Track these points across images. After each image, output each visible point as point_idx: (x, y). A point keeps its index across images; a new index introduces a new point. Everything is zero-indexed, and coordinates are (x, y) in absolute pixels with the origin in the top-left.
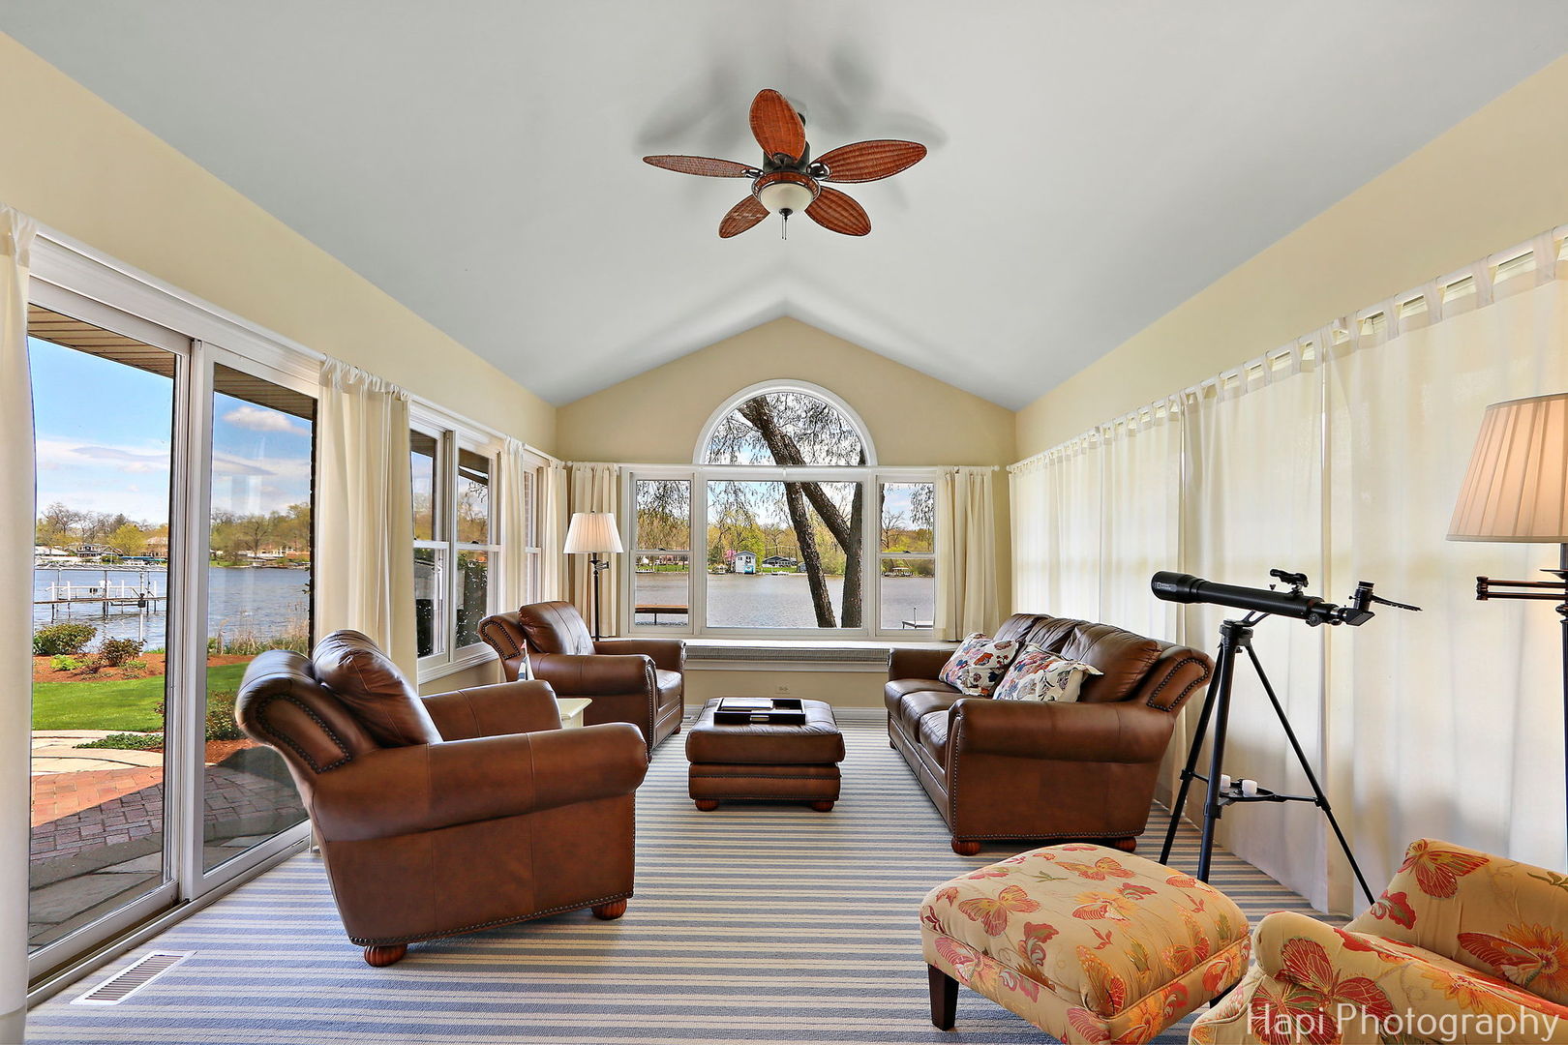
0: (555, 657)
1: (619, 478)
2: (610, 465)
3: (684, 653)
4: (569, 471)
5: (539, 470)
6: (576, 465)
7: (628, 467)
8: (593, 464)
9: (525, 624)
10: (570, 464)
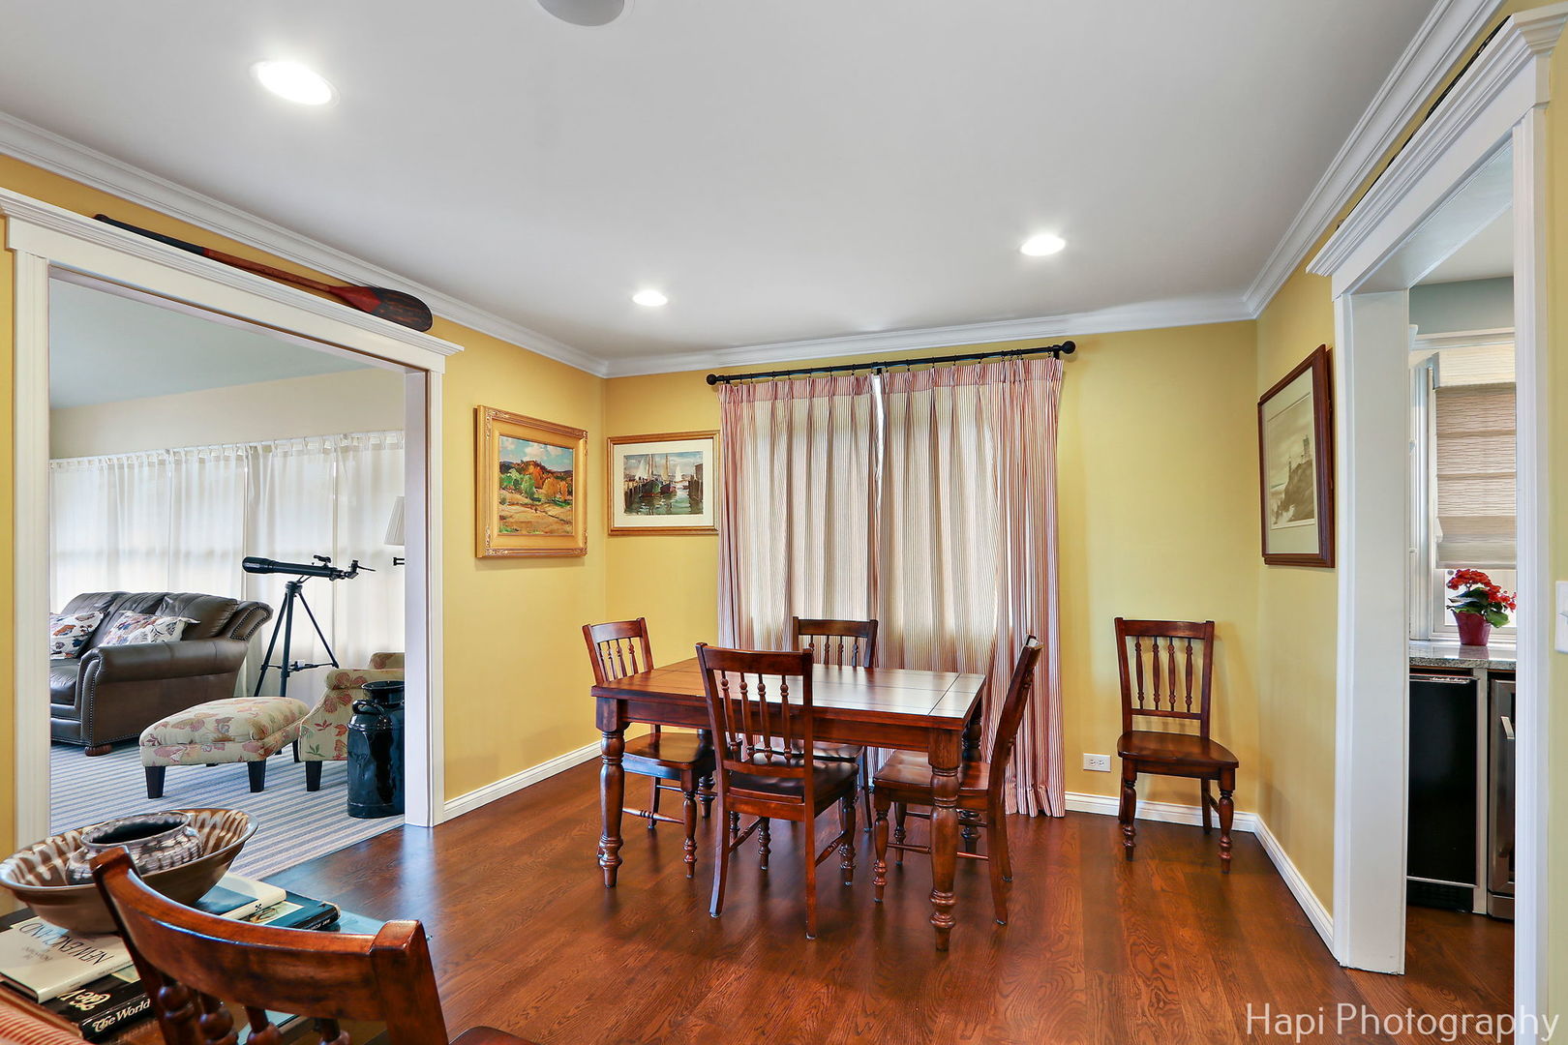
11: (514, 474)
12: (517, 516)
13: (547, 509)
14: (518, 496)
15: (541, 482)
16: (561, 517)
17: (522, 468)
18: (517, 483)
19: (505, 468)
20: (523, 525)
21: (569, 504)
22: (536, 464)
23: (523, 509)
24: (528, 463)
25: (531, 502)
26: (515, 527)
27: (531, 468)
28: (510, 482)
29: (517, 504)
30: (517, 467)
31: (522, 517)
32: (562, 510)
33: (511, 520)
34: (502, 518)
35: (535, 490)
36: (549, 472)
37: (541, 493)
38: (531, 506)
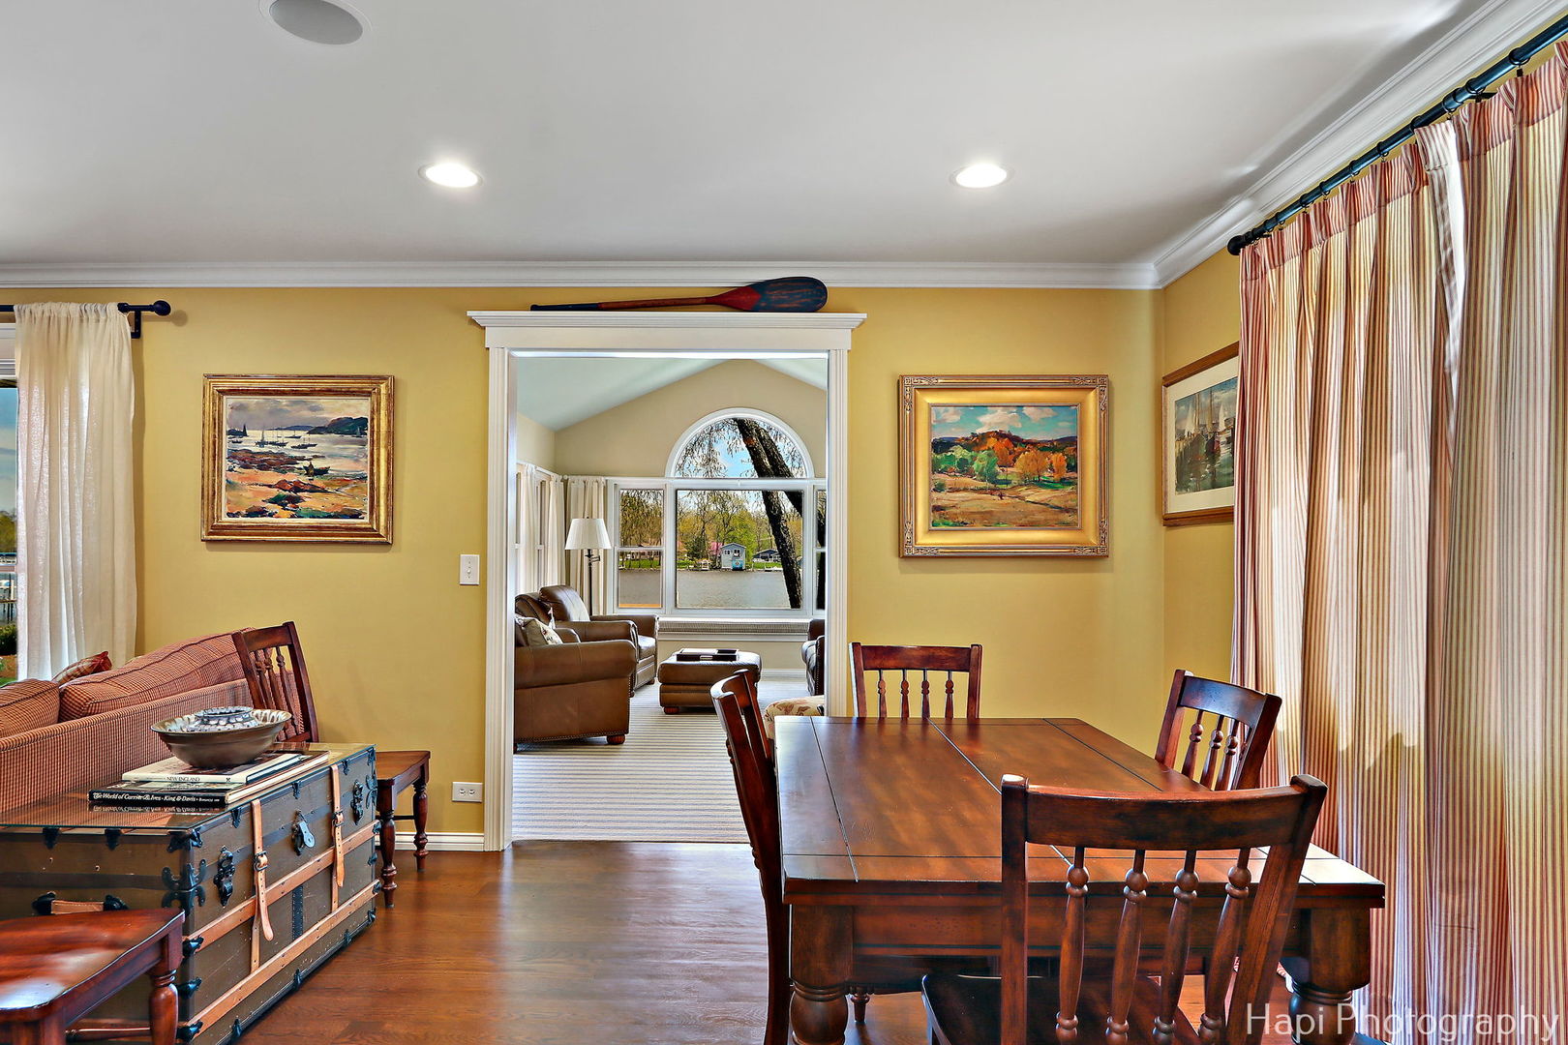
0: (565, 623)
1: (605, 488)
2: (598, 478)
3: (657, 625)
4: (566, 483)
5: (542, 483)
6: (571, 478)
7: (612, 480)
8: (585, 478)
9: (543, 600)
10: (566, 477)
11: (959, 452)
12: (964, 507)
13: (1022, 494)
14: (967, 480)
15: (1011, 458)
16: (1055, 502)
17: (975, 443)
18: (963, 462)
19: (940, 446)
20: (978, 516)
21: (1070, 484)
22: (1000, 435)
23: (976, 495)
24: (984, 437)
25: (992, 486)
26: (961, 520)
27: (992, 442)
28: (951, 463)
29: (965, 490)
30: (964, 442)
31: (974, 507)
32: (1057, 493)
33: (954, 510)
34: (936, 509)
35: (998, 469)
36: (1028, 443)
37: (1013, 473)
38: (992, 491)
